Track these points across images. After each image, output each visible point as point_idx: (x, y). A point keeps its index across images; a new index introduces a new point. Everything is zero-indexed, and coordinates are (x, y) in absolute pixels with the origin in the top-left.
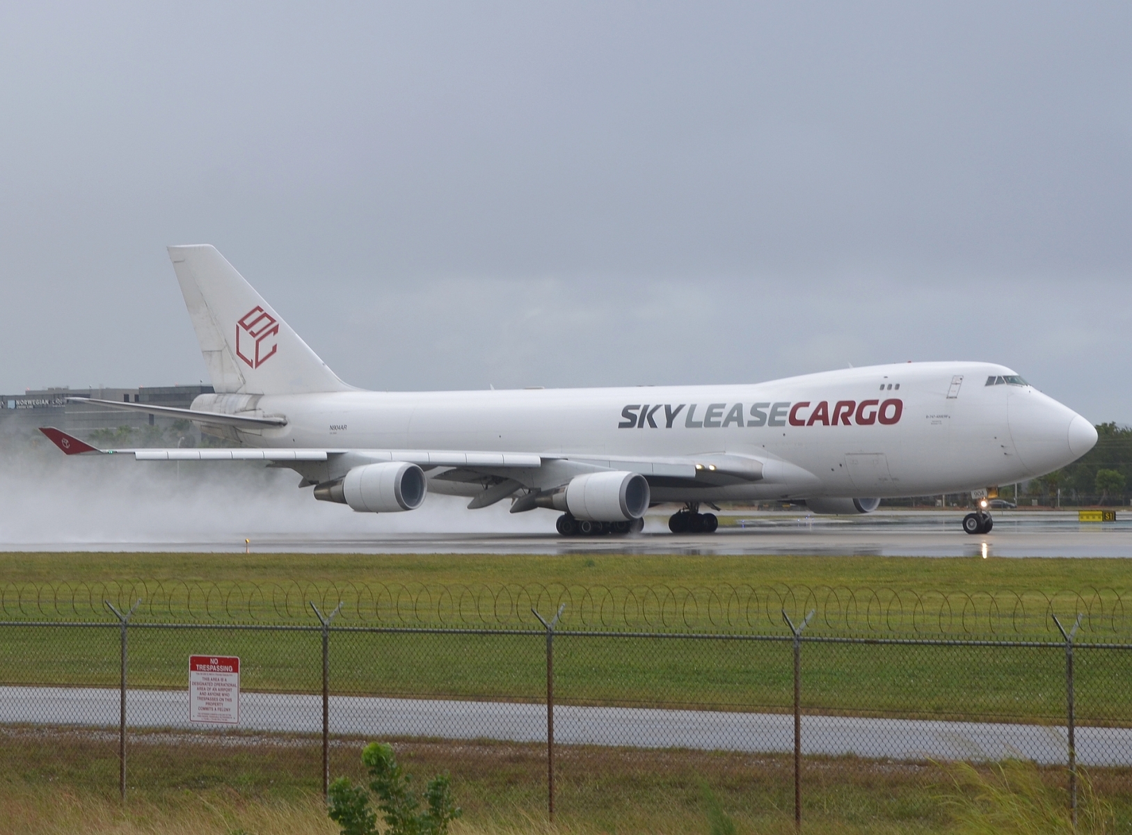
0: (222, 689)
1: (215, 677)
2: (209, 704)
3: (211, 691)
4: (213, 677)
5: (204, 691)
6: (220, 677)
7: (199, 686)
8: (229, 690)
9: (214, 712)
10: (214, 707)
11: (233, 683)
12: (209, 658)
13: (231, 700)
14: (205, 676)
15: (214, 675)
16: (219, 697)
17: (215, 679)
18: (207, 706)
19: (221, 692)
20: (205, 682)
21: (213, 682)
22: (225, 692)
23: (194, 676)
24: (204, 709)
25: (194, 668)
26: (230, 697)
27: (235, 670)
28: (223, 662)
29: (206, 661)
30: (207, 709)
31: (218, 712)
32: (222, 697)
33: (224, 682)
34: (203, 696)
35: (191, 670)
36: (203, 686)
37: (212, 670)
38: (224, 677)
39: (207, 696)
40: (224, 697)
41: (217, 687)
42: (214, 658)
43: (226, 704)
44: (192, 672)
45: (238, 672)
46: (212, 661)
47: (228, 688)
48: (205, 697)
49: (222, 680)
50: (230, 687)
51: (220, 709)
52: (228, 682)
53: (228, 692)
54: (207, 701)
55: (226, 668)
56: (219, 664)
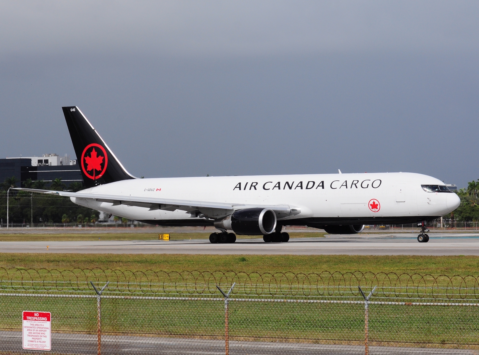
0: (41, 331)
1: (37, 323)
2: (34, 339)
3: (35, 332)
4: (36, 323)
5: (31, 332)
6: (40, 324)
7: (28, 329)
8: (45, 331)
9: (37, 343)
10: (36, 340)
11: (47, 327)
12: (34, 313)
13: (46, 337)
14: (32, 323)
15: (37, 322)
16: (39, 335)
17: (37, 325)
18: (33, 340)
19: (41, 332)
20: (31, 326)
21: (36, 326)
22: (43, 332)
23: (25, 323)
24: (31, 341)
25: (25, 319)
26: (45, 335)
27: (48, 320)
28: (41, 315)
29: (32, 315)
30: (33, 341)
31: (39, 343)
32: (41, 335)
33: (42, 327)
34: (31, 334)
35: (24, 319)
36: (31, 329)
37: (35, 320)
38: (42, 324)
39: (33, 334)
40: (42, 335)
41: (39, 329)
42: (37, 313)
43: (43, 339)
44: (24, 320)
45: (50, 321)
46: (35, 315)
47: (44, 330)
48: (32, 334)
49: (41, 325)
50: (46, 330)
51: (40, 342)
52: (44, 327)
53: (44, 332)
54: (33, 337)
55: (43, 319)
56: (40, 316)
